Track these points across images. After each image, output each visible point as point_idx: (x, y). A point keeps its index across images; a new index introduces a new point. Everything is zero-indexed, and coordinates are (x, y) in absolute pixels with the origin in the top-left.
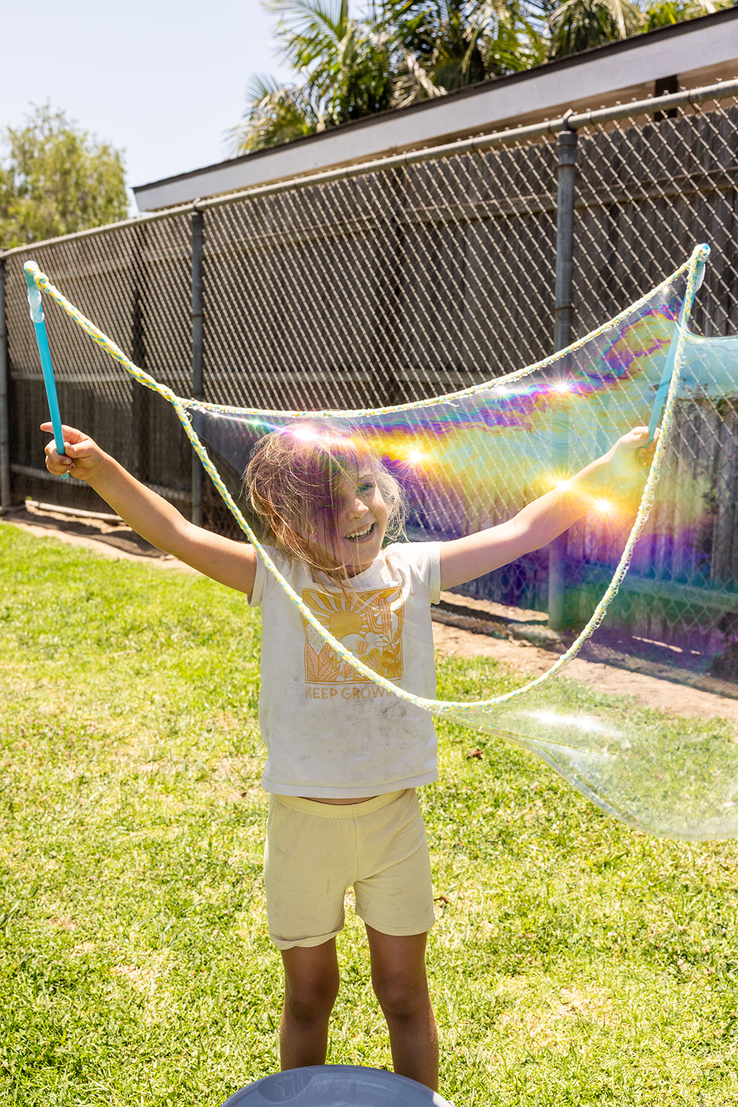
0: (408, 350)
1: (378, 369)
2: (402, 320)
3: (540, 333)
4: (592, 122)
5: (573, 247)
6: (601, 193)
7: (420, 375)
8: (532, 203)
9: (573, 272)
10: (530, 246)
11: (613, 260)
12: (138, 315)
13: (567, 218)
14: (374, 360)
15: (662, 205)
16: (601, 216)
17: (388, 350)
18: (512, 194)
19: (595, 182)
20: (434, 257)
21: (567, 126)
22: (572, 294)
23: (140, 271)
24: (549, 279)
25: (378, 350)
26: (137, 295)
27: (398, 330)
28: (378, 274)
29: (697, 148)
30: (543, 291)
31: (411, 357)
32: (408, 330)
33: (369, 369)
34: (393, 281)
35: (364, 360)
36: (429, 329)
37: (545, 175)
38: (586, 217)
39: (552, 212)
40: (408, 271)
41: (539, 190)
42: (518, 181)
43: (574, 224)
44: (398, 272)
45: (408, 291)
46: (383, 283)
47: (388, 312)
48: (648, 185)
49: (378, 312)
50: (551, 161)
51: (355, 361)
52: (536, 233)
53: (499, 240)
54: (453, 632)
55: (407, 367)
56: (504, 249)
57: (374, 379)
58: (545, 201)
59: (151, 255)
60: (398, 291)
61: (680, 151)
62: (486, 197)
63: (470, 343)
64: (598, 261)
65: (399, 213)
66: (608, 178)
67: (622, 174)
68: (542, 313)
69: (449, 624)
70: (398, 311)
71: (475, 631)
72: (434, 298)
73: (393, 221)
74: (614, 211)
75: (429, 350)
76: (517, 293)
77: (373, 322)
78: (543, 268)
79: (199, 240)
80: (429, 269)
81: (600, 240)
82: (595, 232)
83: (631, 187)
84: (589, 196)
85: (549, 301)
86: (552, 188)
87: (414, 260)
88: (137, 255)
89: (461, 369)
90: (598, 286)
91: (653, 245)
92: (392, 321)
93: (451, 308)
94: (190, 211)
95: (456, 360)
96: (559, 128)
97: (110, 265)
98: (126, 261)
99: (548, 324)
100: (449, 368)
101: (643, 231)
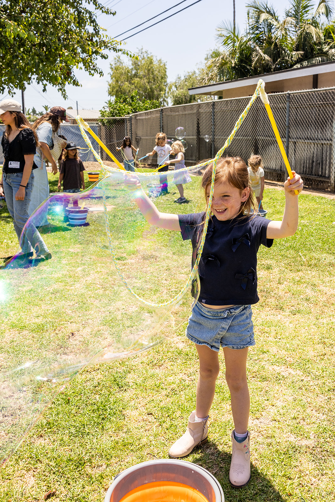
0: (259, 133)
1: (253, 137)
2: (258, 127)
3: (284, 131)
4: (292, 93)
5: (289, 115)
6: (294, 105)
7: (261, 138)
8: (282, 106)
9: (289, 120)
10: (282, 114)
11: (296, 118)
12: (198, 124)
13: (288, 110)
14: (252, 135)
15: (304, 108)
16: (294, 110)
17: (255, 133)
18: (278, 104)
19: (293, 104)
20: (264, 115)
21: (288, 94)
22: (289, 124)
23: (198, 114)
24: (285, 120)
25: (253, 133)
26: (198, 119)
27: (257, 129)
28: (253, 118)
29: (310, 100)
30: (284, 123)
31: (260, 134)
32: (259, 129)
33: (251, 136)
34: (256, 119)
35: (250, 135)
36: (263, 129)
37: (284, 102)
38: (292, 110)
39: (286, 108)
40: (259, 117)
41: (283, 104)
42: (280, 102)
43: (290, 111)
44: (257, 118)
45: (259, 121)
46: (254, 119)
47: (255, 125)
48: (302, 105)
49: (253, 125)
50: (286, 100)
51: (248, 135)
52: (283, 112)
53: (276, 113)
54: (267, 186)
55: (259, 136)
56: (277, 115)
57: (252, 138)
58: (284, 106)
59: (201, 110)
60: (257, 121)
61: (307, 100)
62: (274, 104)
63: (271, 132)
64: (294, 118)
65: (257, 106)
66: (295, 103)
67: (298, 103)
68: (284, 127)
69: (267, 185)
70: (257, 125)
71: (272, 185)
72: (264, 123)
73: (256, 107)
74: (296, 109)
75: (263, 133)
76: (279, 123)
77: (252, 127)
78: (284, 119)
79: (214, 108)
80: (263, 117)
81: (294, 114)
82: (293, 113)
83: (299, 105)
84: (292, 106)
85: (285, 125)
86: (286, 104)
87: (260, 116)
88: (198, 110)
89: (269, 137)
90: (294, 122)
91: (303, 116)
92: (256, 127)
93: (267, 125)
94: (212, 102)
95: (268, 135)
96: (287, 94)
97: (191, 112)
98: (195, 111)
99: (285, 129)
100: (267, 136)
101: (301, 113)
